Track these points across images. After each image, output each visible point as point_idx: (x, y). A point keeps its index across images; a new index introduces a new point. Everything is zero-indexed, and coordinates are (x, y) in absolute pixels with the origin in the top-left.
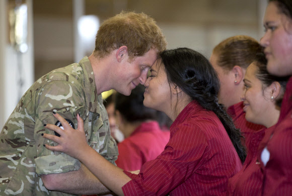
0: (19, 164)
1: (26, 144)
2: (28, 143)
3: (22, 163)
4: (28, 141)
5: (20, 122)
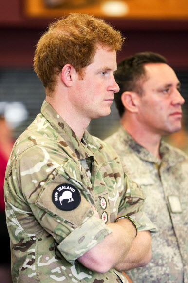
0: (37, 267)
1: (34, 242)
2: (34, 239)
3: (40, 264)
4: (34, 237)
5: (13, 219)
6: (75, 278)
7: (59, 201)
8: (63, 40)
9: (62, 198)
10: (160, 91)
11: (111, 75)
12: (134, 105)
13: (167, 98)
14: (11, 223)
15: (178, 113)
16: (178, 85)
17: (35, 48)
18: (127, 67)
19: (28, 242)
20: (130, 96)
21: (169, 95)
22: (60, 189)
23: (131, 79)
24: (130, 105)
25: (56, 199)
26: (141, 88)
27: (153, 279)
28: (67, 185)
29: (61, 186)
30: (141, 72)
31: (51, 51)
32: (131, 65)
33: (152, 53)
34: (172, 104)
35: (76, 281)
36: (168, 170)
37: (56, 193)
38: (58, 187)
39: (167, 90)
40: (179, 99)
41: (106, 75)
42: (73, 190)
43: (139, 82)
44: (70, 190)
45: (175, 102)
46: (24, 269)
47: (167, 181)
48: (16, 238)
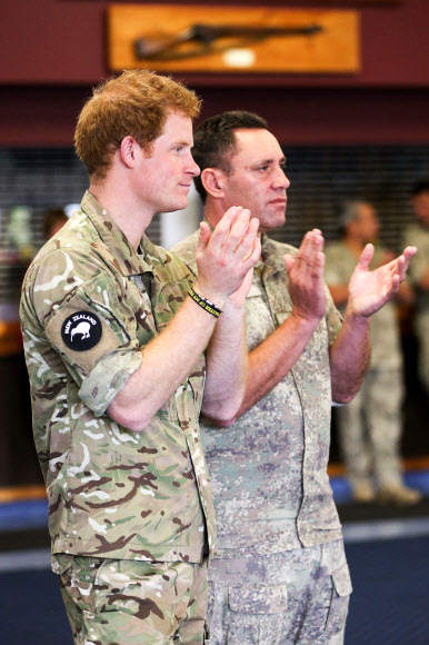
0: (71, 419)
3: (74, 416)
4: (64, 378)
5: (34, 354)
6: (116, 438)
7: (69, 335)
8: (119, 105)
9: (74, 331)
10: (255, 169)
11: (187, 151)
12: (219, 188)
13: (265, 179)
14: (31, 360)
15: (280, 201)
16: (282, 160)
17: (77, 120)
18: (210, 132)
19: (55, 385)
20: (212, 174)
21: (269, 174)
22: (76, 318)
23: (216, 150)
24: (213, 188)
25: (67, 332)
26: (228, 164)
27: (259, 428)
28: (87, 313)
29: (79, 314)
30: (229, 140)
31: (103, 121)
32: (216, 130)
33: (246, 113)
34: (272, 187)
35: (118, 443)
36: (276, 276)
37: (69, 323)
38: (74, 315)
39: (265, 168)
40: (282, 180)
41: (181, 152)
42: (94, 322)
43: (226, 155)
44: (89, 322)
45: (277, 185)
46: (52, 424)
47: (273, 292)
48: (39, 381)
